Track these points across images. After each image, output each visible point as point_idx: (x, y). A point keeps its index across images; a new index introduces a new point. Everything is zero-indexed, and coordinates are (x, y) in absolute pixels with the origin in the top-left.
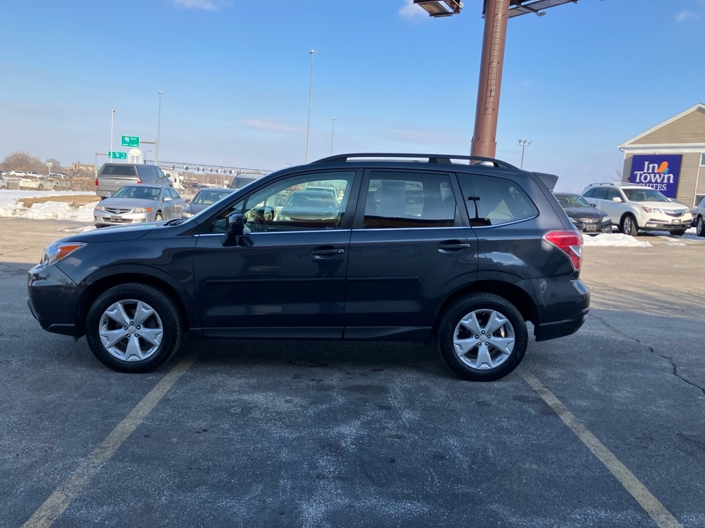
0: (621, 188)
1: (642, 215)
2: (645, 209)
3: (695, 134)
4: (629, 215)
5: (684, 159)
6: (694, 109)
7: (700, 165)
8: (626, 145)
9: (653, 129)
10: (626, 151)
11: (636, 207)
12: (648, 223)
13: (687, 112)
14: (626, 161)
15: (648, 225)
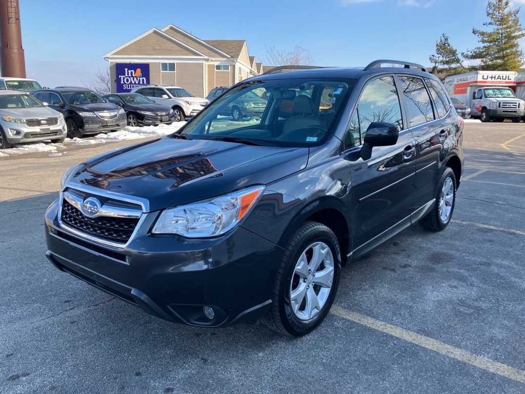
0: (164, 88)
1: (187, 107)
2: (187, 102)
3: (155, 50)
4: (177, 108)
5: (150, 66)
6: (151, 31)
7: (161, 71)
8: (109, 55)
9: (127, 45)
10: (110, 60)
11: (181, 101)
12: (191, 112)
13: (147, 34)
14: (111, 67)
15: (192, 114)
